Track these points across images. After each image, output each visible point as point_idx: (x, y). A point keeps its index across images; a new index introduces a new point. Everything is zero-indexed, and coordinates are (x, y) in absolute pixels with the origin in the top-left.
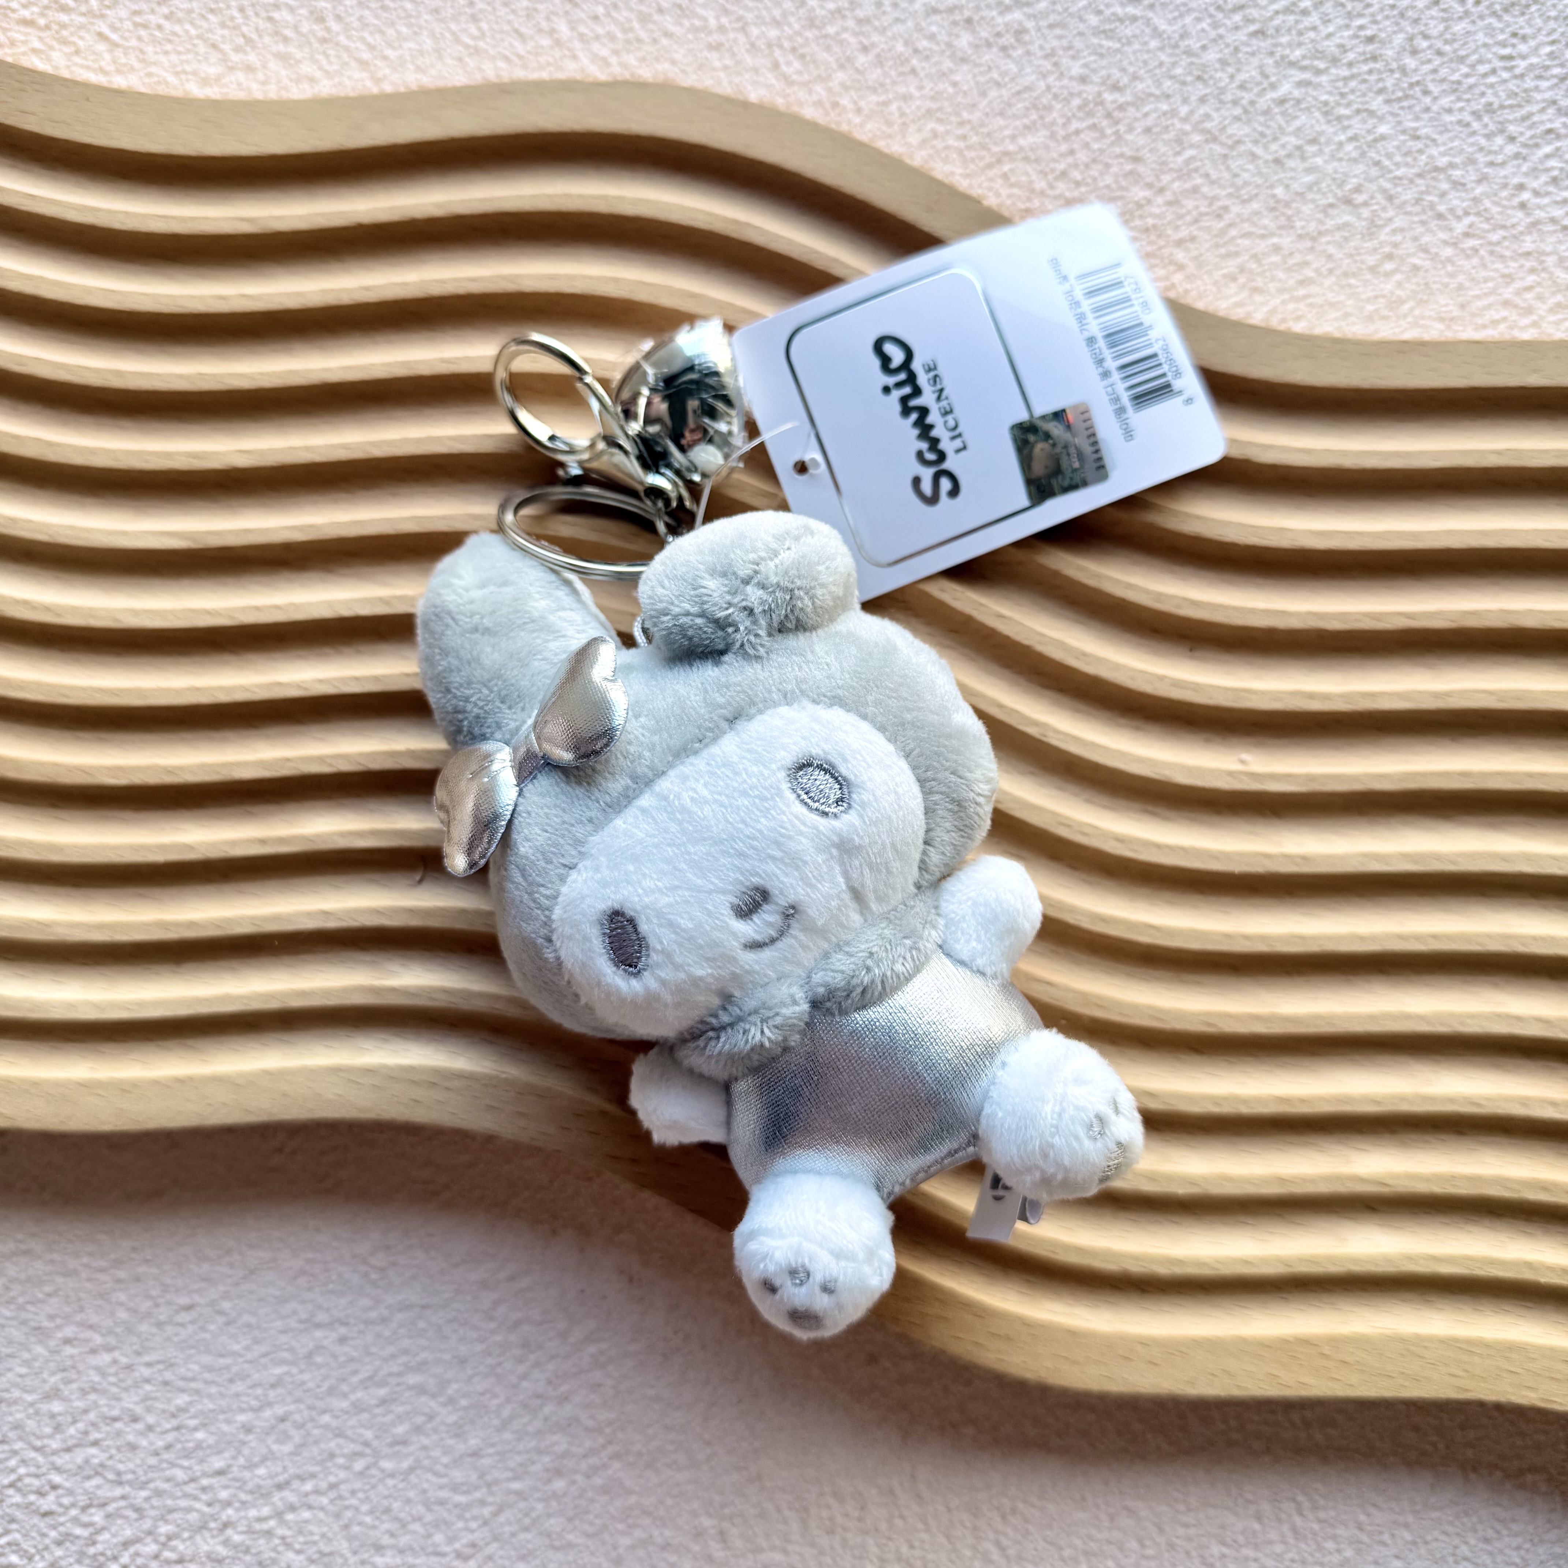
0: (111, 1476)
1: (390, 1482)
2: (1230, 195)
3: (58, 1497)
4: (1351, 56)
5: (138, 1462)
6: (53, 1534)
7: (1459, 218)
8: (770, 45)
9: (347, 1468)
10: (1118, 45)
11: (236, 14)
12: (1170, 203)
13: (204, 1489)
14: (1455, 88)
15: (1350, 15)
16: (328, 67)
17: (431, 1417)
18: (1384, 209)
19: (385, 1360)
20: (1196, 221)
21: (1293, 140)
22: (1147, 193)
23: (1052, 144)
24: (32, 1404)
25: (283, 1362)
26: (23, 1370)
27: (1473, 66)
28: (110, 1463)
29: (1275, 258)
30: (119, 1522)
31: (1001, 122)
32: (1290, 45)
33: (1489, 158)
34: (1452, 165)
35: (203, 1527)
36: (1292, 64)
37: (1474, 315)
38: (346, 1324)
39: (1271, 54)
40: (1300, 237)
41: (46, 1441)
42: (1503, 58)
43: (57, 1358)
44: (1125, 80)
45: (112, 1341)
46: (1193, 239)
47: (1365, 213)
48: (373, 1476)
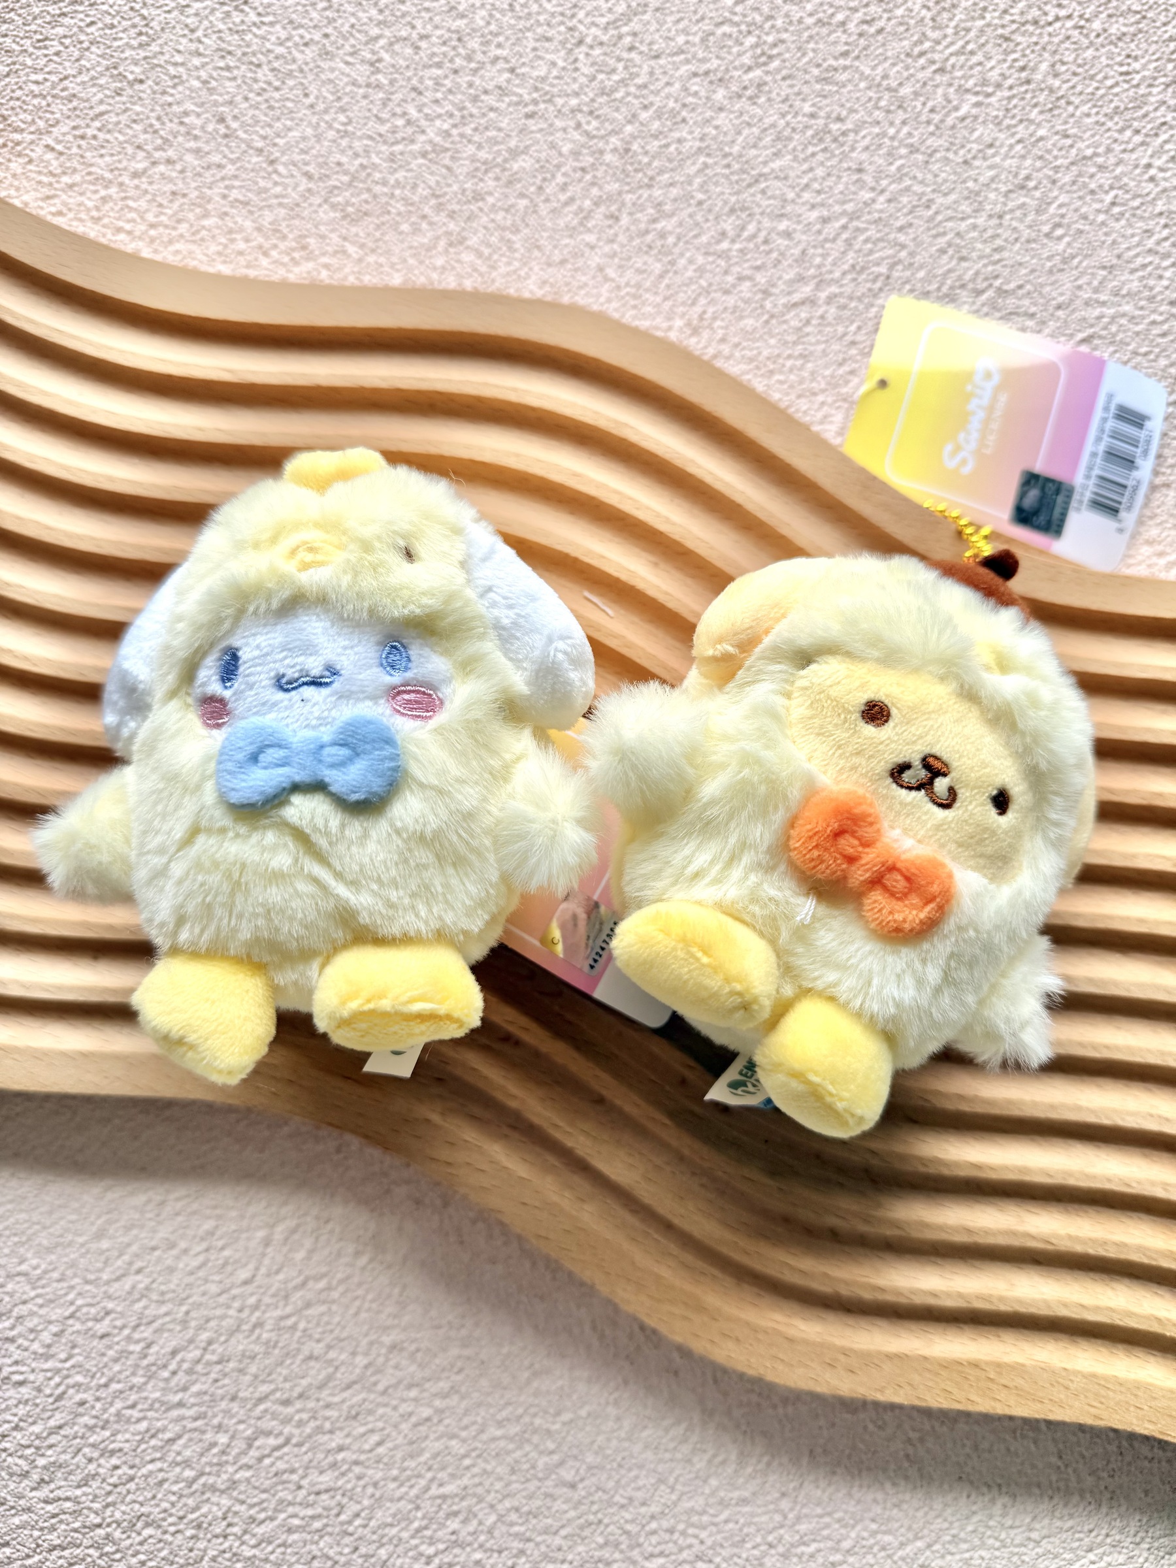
0: (154, 1297)
2: (934, 191)
3: (112, 1321)
4: (1010, 82)
5: (176, 1281)
6: (111, 1353)
7: (1107, 192)
8: (573, 111)
9: (351, 1265)
10: (836, 88)
11: (154, 122)
12: (889, 201)
13: (234, 1298)
14: (1090, 98)
15: (1007, 53)
16: (232, 156)
18: (1050, 190)
20: (911, 212)
21: (975, 146)
22: (872, 195)
23: (795, 165)
24: (82, 1245)
26: (74, 1217)
27: (1100, 82)
28: (154, 1286)
29: (975, 234)
30: (166, 1335)
31: (753, 152)
32: (963, 77)
33: (1122, 147)
34: (1096, 154)
35: (238, 1329)
36: (967, 91)
37: (1128, 262)
39: (951, 85)
40: (990, 216)
41: (97, 1274)
42: (1122, 74)
44: (844, 113)
46: (911, 225)
47: (1037, 194)
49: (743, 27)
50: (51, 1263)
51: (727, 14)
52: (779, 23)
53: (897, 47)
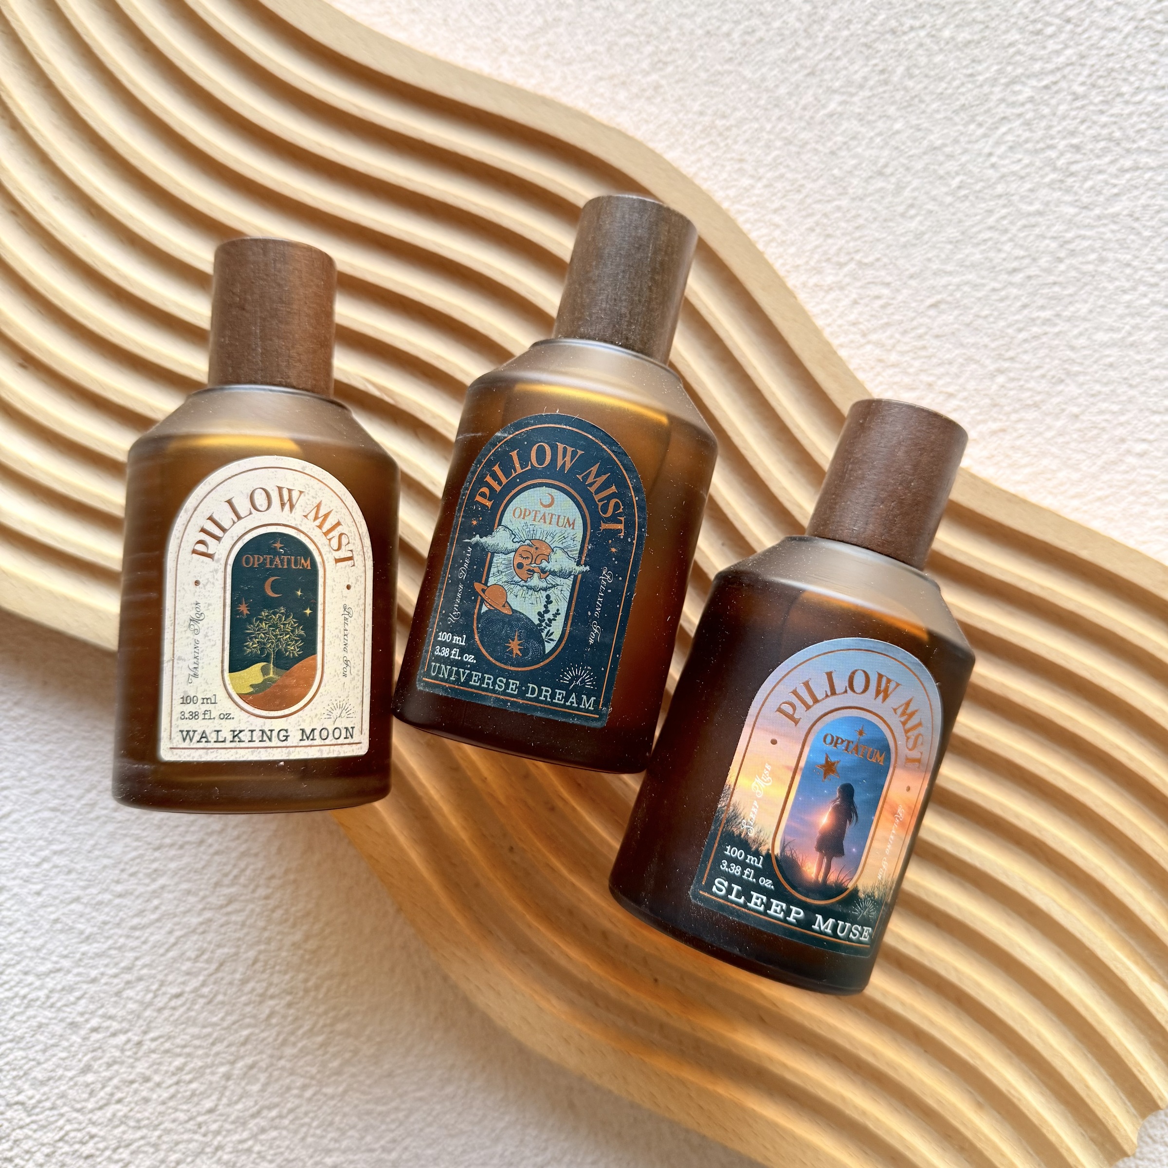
0: (132, 1123)
1: (332, 1103)
2: (805, 178)
3: (95, 1144)
4: (871, 83)
5: (150, 1110)
7: (953, 178)
9: (299, 1096)
10: (721, 90)
12: (766, 186)
13: (200, 1126)
14: (940, 96)
15: (868, 58)
17: (356, 1052)
18: (904, 176)
19: (320, 1016)
20: (784, 196)
21: (841, 139)
22: (751, 181)
24: (71, 1079)
25: (249, 1026)
26: (64, 1055)
27: (949, 83)
28: (131, 1114)
29: (839, 215)
30: (141, 1156)
32: (832, 80)
33: (967, 139)
34: (944, 145)
35: (202, 1152)
37: (971, 238)
38: (290, 993)
39: (820, 86)
40: (853, 199)
41: (83, 1104)
42: (968, 76)
43: (89, 1043)
44: (729, 111)
45: (125, 1025)
46: (784, 207)
47: (893, 180)
48: (319, 1100)
49: (642, 38)
50: (44, 1094)
51: (629, 27)
52: (674, 33)
53: (774, 54)
